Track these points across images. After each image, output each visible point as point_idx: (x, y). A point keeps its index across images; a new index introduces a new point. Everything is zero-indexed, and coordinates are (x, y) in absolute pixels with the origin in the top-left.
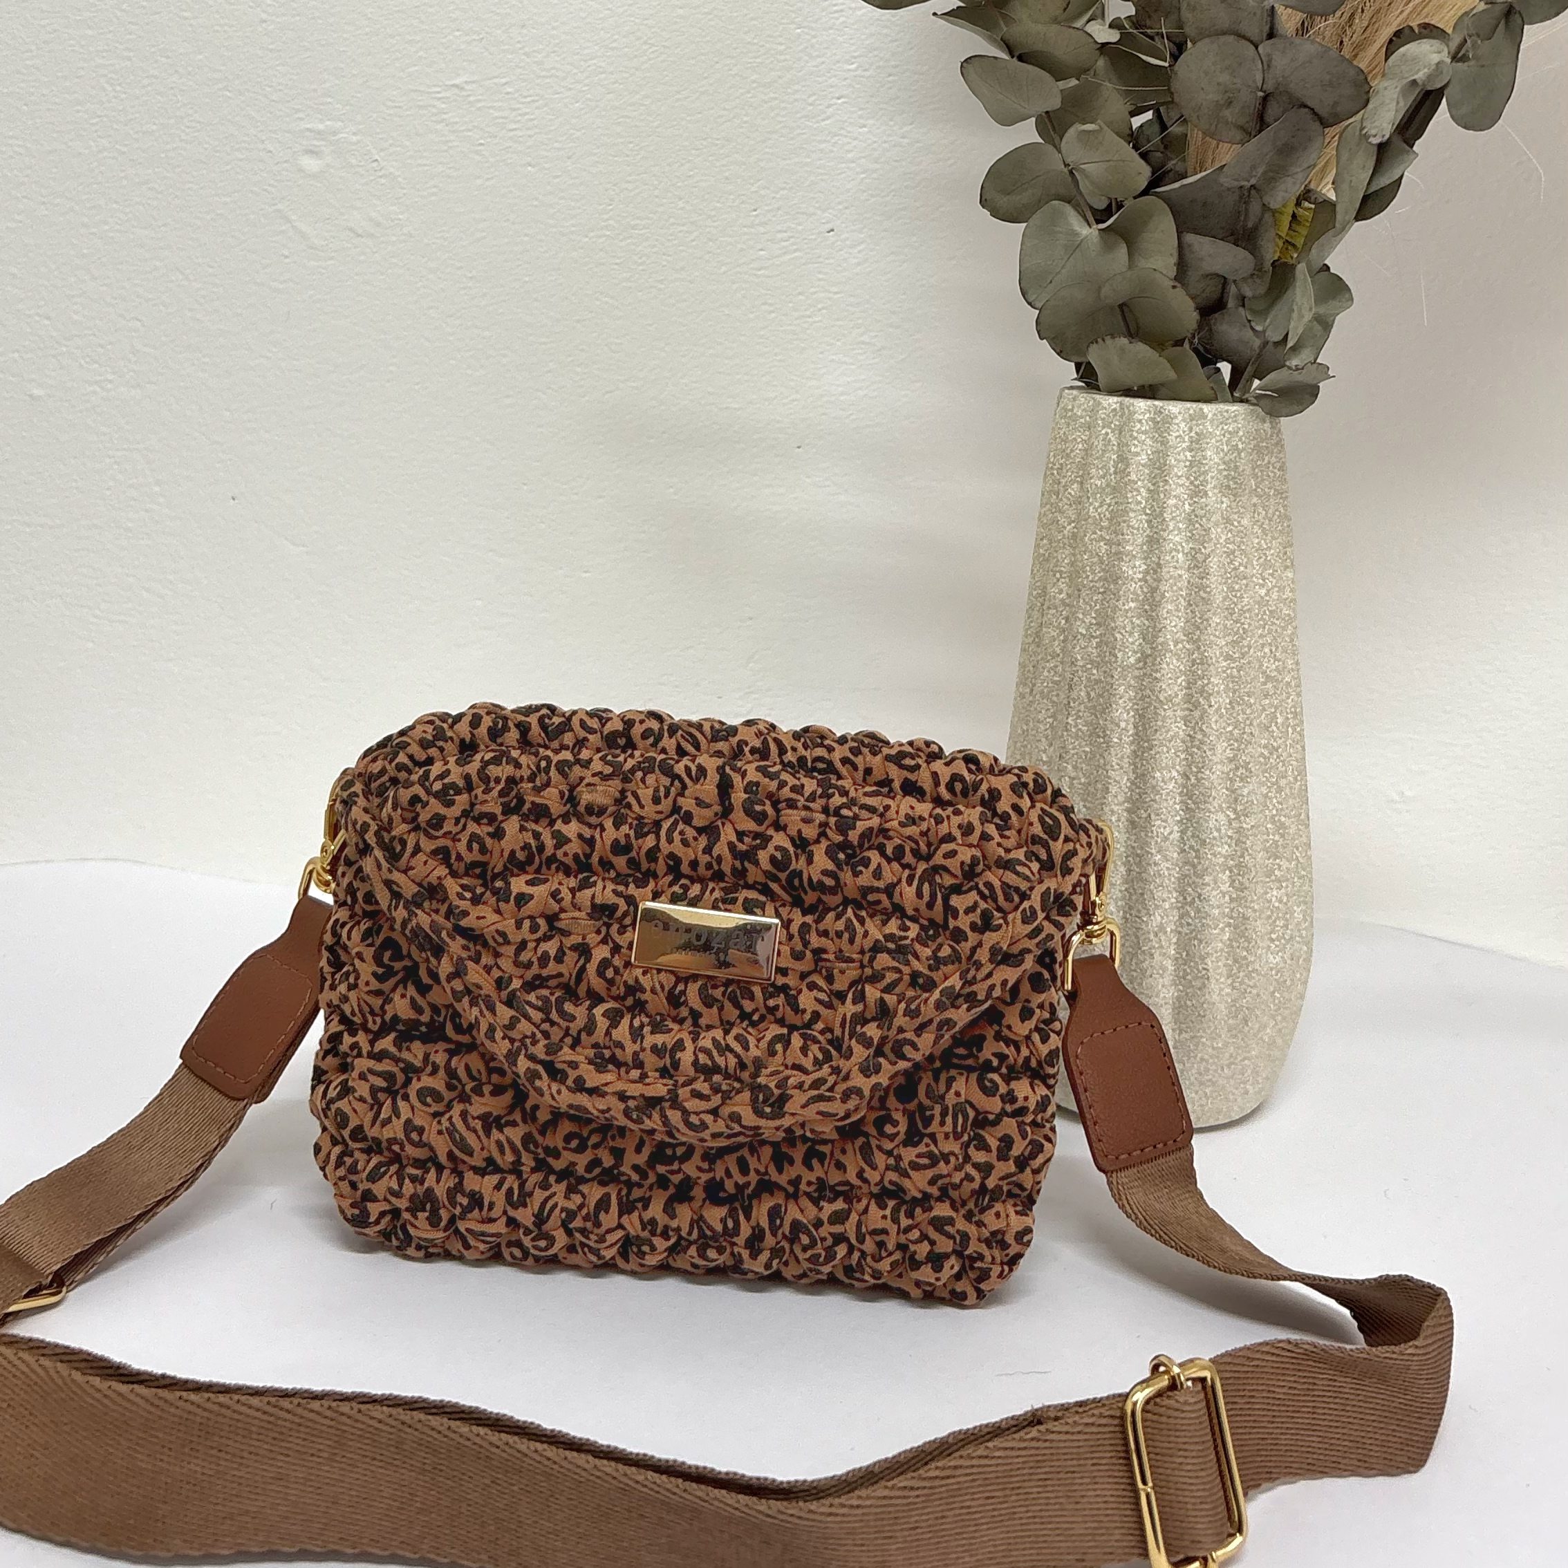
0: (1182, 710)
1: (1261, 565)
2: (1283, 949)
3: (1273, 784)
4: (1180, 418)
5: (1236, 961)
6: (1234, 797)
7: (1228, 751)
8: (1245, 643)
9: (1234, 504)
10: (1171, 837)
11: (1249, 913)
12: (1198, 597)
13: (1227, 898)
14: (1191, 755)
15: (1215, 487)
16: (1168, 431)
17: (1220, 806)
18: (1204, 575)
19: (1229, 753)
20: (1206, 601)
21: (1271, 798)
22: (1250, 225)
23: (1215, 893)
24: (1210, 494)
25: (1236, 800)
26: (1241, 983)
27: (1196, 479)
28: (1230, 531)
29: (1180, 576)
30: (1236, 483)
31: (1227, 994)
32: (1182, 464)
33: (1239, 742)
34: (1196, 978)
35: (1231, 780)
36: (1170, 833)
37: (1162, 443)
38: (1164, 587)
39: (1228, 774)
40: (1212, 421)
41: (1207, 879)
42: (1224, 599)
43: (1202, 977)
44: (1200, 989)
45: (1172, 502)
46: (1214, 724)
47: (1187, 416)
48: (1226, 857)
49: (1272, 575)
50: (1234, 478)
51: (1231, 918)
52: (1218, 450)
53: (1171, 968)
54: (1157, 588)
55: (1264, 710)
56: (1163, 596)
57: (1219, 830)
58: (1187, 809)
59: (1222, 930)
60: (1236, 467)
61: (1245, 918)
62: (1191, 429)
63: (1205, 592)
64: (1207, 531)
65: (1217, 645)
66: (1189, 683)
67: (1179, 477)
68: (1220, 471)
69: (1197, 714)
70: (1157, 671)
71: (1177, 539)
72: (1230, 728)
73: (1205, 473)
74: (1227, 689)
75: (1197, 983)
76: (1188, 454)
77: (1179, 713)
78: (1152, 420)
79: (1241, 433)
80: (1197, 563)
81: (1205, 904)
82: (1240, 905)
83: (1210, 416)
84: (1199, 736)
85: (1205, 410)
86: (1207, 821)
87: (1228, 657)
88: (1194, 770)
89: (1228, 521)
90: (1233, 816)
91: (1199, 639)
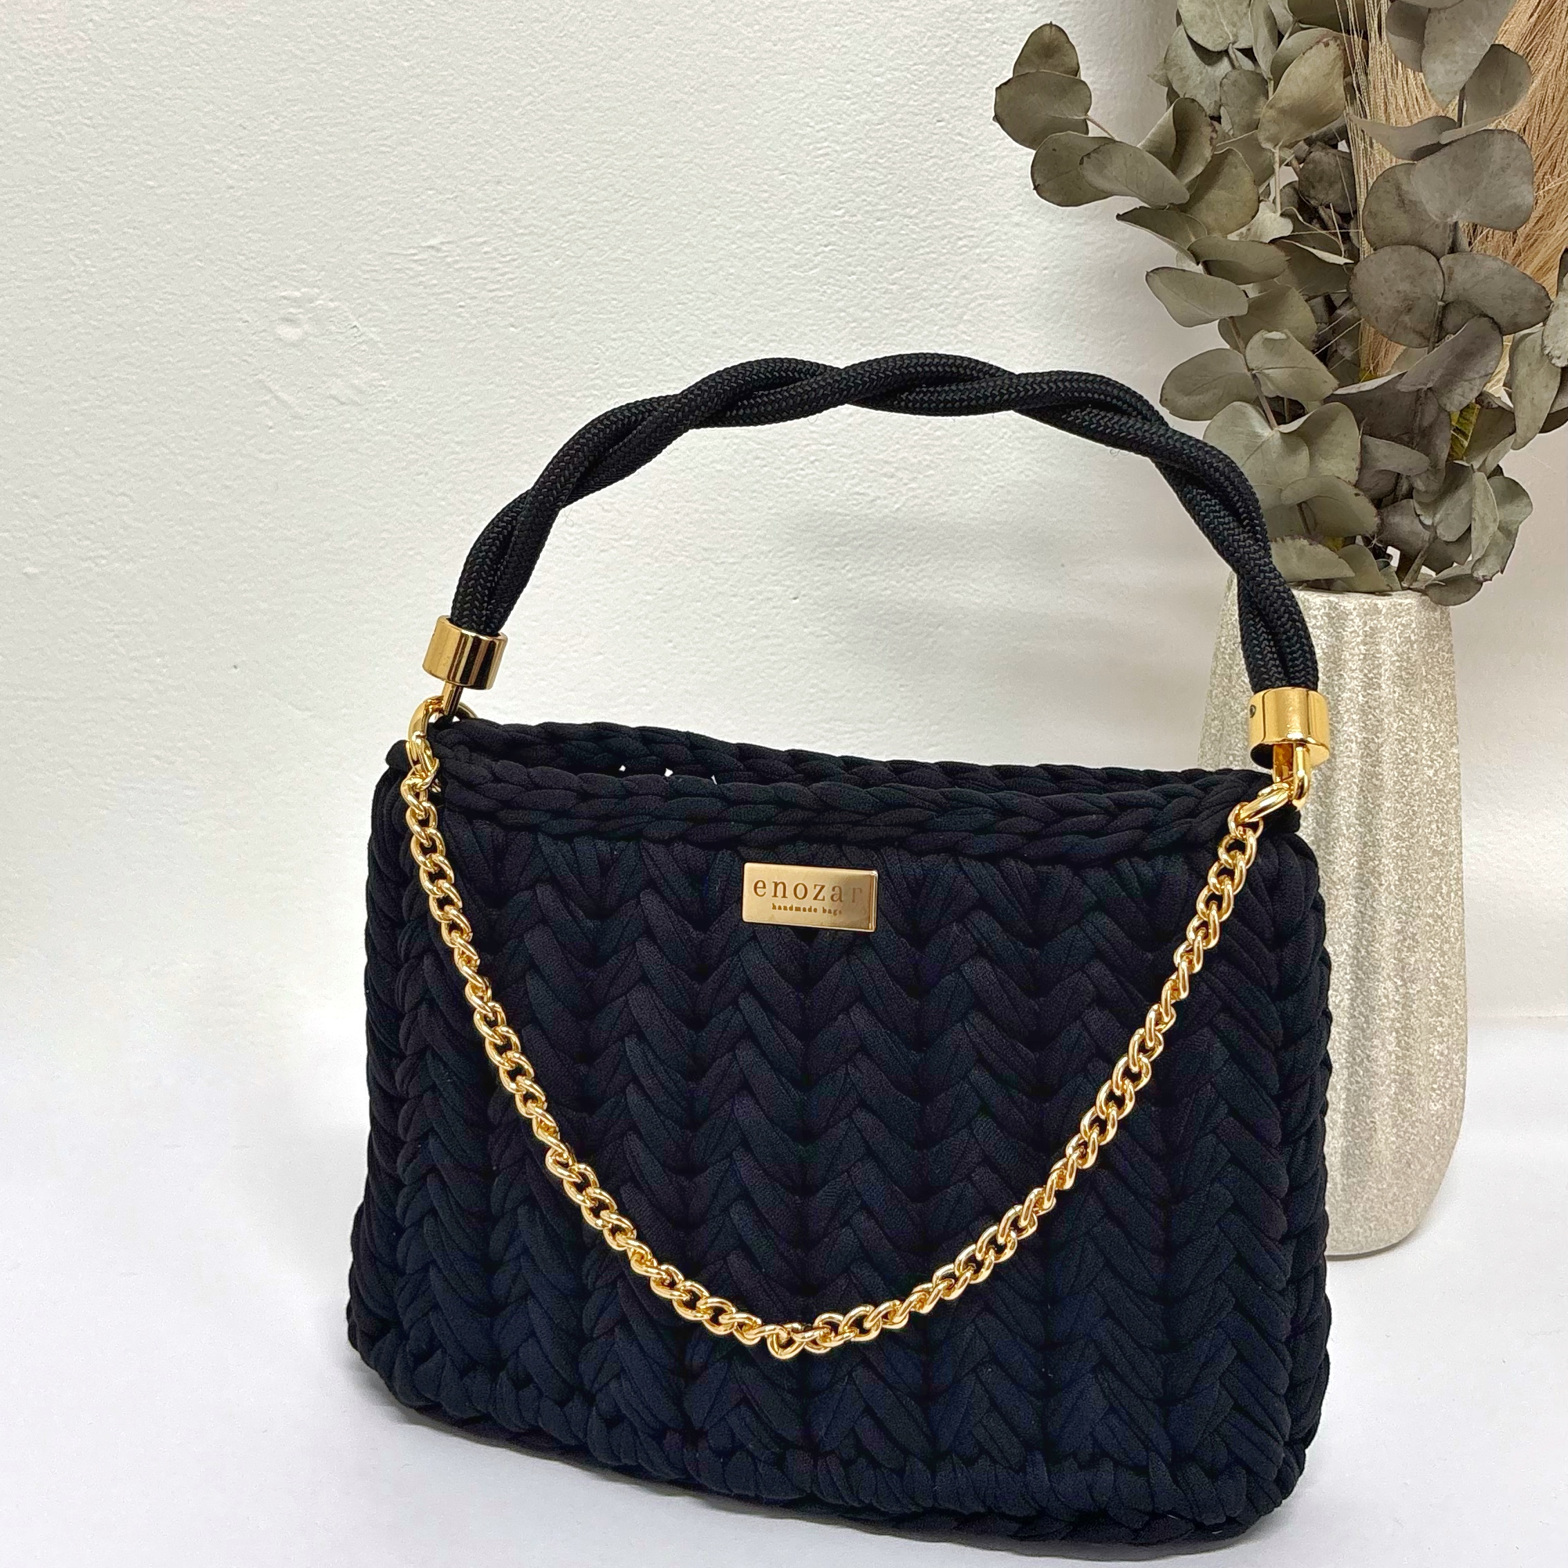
0: (1354, 888)
1: (1429, 748)
2: (1443, 1097)
3: (1437, 949)
4: (1355, 613)
5: (1400, 1112)
6: (1402, 965)
7: (1396, 924)
8: (1415, 824)
9: (1406, 694)
10: (1342, 1004)
11: (1414, 1070)
12: (1370, 783)
13: (1393, 1056)
14: (1362, 930)
15: (1388, 679)
16: (1343, 627)
17: (1389, 975)
18: (1378, 763)
19: (1398, 926)
20: (1378, 788)
21: (1435, 962)
22: (1425, 424)
23: (1382, 1054)
24: (1384, 686)
25: (1403, 968)
26: (1405, 1133)
27: (1370, 672)
28: (1402, 719)
29: (1353, 764)
30: (1408, 673)
31: (1393, 1142)
32: (1356, 658)
33: (1407, 915)
34: (1364, 1130)
35: (1400, 951)
36: (1341, 1001)
37: (1337, 638)
38: (1338, 776)
39: (1396, 944)
40: (1386, 615)
41: (1376, 1042)
42: (1395, 783)
43: (1370, 1129)
44: (1368, 1140)
45: (1345, 695)
46: (1385, 900)
47: (1361, 611)
48: (1393, 1020)
49: (1439, 756)
50: (1406, 668)
51: (1397, 1074)
52: (1391, 642)
53: (1340, 1121)
54: (1331, 777)
55: (1430, 882)
56: (1337, 785)
57: (1386, 997)
58: (1358, 979)
59: (1389, 1086)
60: (1409, 658)
61: (1409, 1073)
62: (1365, 624)
63: (1377, 780)
64: (1380, 721)
65: (1388, 825)
66: (1360, 863)
67: (1353, 671)
68: (1393, 663)
69: (1368, 892)
70: (1330, 854)
71: (1351, 729)
72: (1398, 903)
73: (1379, 666)
74: (1397, 866)
75: (1365, 1135)
76: (1362, 647)
77: (1351, 891)
78: (1328, 615)
79: (1414, 625)
80: (1370, 752)
81: (1374, 1064)
82: (1405, 1063)
83: (1384, 611)
84: (1370, 913)
85: (1380, 606)
86: (1376, 990)
87: (1398, 838)
88: (1365, 943)
89: (1400, 710)
90: (1400, 983)
91: (1371, 822)
